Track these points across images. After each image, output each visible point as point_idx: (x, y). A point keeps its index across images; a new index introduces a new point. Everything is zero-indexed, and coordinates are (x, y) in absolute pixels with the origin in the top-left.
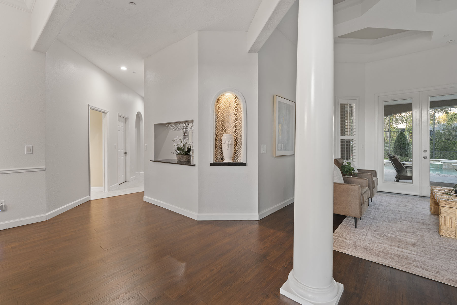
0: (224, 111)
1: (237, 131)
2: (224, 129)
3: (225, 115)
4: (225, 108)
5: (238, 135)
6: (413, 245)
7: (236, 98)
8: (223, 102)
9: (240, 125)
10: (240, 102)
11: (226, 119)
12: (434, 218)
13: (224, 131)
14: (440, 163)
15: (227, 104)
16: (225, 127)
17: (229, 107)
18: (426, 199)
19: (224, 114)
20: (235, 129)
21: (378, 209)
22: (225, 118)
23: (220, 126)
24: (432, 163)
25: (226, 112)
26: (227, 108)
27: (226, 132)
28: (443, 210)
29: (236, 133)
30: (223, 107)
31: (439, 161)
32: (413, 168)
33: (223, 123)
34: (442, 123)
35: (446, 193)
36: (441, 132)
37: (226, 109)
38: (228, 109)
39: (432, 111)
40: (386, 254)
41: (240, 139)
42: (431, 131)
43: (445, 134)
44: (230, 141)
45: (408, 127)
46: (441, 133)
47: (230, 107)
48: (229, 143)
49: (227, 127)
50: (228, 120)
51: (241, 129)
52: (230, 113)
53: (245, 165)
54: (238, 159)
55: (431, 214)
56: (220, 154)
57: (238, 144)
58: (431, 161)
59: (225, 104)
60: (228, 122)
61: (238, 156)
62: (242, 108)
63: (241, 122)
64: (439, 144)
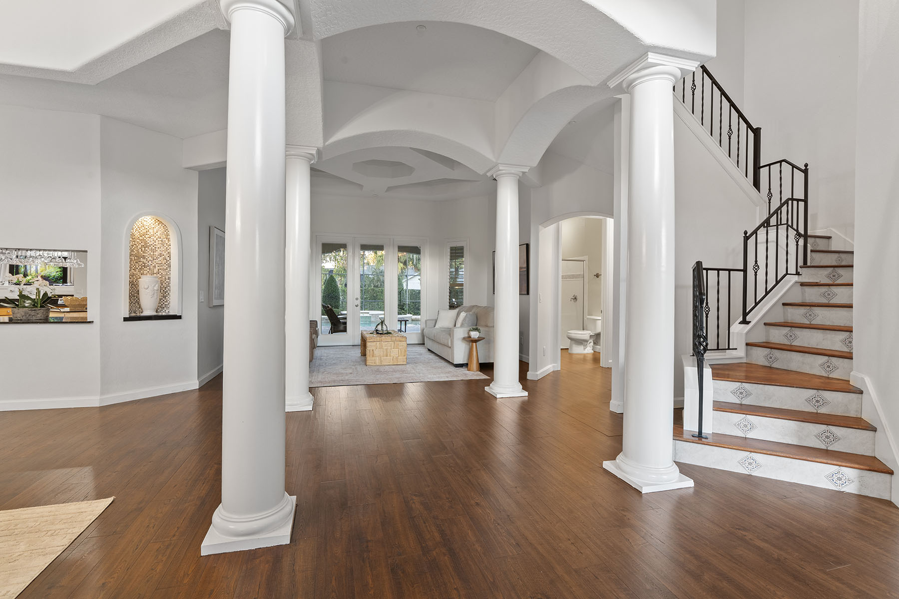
0: (137, 240)
1: (162, 272)
2: (137, 267)
3: (140, 246)
4: (139, 236)
5: (164, 278)
6: (351, 374)
7: (160, 225)
8: (137, 227)
9: (167, 264)
10: (167, 231)
11: (142, 253)
12: (363, 358)
13: (137, 271)
14: (368, 315)
15: (143, 231)
16: (140, 264)
17: (146, 236)
18: (357, 347)
19: (137, 245)
20: (157, 269)
21: (321, 359)
22: (140, 251)
23: (132, 263)
24: (361, 315)
25: (140, 242)
26: (143, 237)
27: (142, 272)
28: (368, 344)
29: (160, 273)
30: (137, 234)
31: (368, 313)
32: (347, 319)
33: (136, 258)
34: (371, 265)
35: (371, 333)
36: (370, 276)
37: (140, 238)
38: (145, 238)
39: (362, 252)
40: (334, 381)
41: (167, 283)
42: (361, 275)
43: (374, 279)
44: (157, 285)
45: (336, 268)
46: (370, 278)
47: (148, 236)
48: (155, 288)
49: (143, 264)
50: (145, 254)
51: (168, 269)
52: (148, 244)
53: (179, 317)
54: (164, 310)
55: (361, 355)
56: (132, 305)
57: (164, 289)
58: (362, 313)
59: (140, 231)
60: (144, 257)
61: (164, 306)
62: (171, 239)
63: (168, 259)
64: (368, 291)
